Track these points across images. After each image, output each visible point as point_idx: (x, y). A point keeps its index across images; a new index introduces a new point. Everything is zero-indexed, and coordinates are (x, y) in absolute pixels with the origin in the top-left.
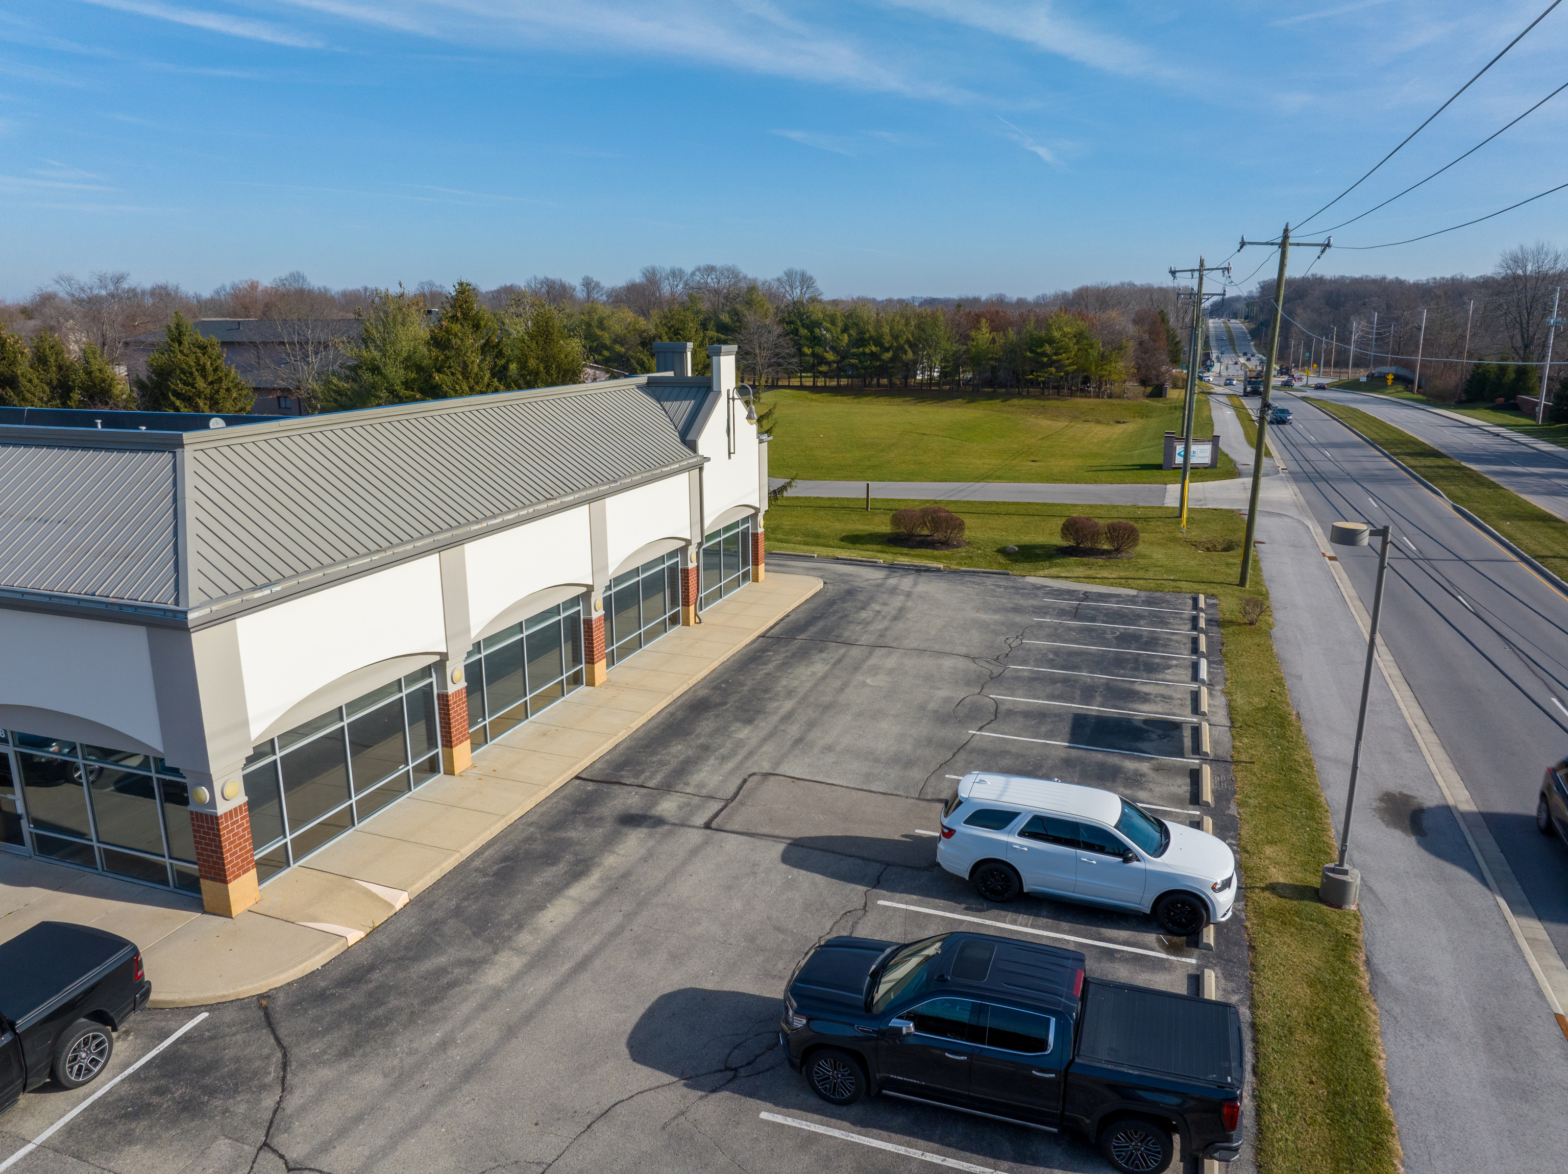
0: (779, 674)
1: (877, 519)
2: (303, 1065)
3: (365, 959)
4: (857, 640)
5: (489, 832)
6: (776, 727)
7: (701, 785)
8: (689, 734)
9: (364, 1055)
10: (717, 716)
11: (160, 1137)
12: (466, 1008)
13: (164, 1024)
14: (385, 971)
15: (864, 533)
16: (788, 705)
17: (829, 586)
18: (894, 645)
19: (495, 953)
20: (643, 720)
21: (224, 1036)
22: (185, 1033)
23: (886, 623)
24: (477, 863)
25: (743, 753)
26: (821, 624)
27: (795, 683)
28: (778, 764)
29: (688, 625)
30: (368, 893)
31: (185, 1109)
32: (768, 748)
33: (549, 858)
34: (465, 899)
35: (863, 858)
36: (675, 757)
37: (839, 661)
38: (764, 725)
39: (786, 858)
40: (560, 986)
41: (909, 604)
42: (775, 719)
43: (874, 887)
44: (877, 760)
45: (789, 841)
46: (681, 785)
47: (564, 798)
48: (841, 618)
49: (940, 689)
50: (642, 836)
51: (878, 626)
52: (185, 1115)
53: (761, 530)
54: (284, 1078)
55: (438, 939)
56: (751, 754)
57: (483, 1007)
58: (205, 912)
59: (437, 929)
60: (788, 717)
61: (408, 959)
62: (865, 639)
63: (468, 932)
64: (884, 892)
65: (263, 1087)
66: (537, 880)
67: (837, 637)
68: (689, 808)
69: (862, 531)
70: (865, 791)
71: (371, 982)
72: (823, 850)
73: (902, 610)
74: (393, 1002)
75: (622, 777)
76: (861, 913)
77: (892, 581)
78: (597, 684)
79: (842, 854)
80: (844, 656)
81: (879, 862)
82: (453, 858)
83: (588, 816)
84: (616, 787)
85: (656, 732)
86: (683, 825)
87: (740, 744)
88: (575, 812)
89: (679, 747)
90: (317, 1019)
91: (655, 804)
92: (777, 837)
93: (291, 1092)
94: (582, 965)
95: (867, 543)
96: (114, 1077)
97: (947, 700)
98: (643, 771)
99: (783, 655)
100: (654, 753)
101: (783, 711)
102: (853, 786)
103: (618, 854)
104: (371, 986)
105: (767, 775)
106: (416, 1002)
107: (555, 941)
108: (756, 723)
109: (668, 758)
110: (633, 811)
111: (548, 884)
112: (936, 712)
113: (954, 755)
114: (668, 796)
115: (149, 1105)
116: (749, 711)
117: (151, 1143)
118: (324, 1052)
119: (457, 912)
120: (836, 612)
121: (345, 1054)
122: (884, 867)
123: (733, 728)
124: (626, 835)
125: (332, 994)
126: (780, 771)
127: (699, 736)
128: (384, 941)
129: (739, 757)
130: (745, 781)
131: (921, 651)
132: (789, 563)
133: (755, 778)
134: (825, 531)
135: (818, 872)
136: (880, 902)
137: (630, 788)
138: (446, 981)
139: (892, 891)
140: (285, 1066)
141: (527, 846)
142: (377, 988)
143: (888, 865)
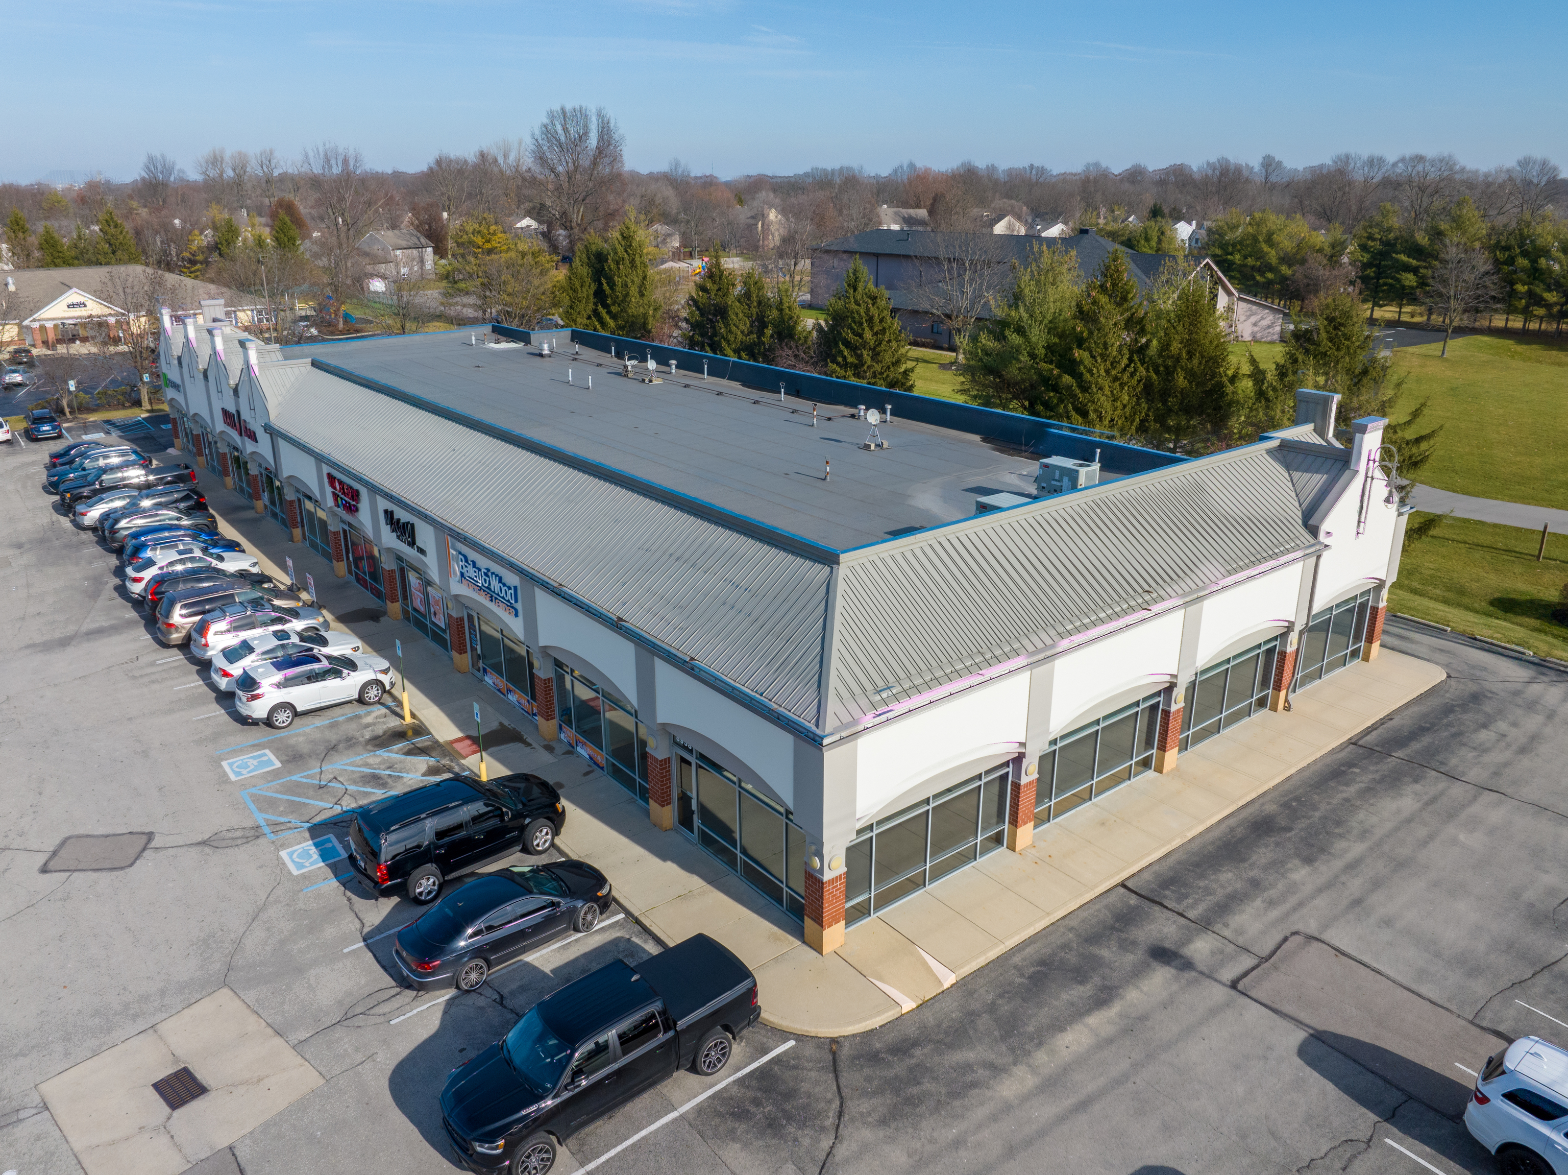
0: (1358, 803)
1: (1547, 577)
2: (853, 1120)
3: (912, 1031)
4: (1464, 773)
5: (1032, 928)
6: (1337, 877)
7: (1240, 932)
8: (1243, 860)
9: (897, 1129)
10: (1277, 844)
11: (751, 1144)
12: (980, 1113)
13: (765, 1040)
14: (925, 1051)
15: (1524, 598)
16: (1358, 849)
17: (1453, 682)
18: (1509, 791)
19: (1015, 1064)
20: (1201, 828)
21: (803, 1069)
22: (778, 1055)
23: (1508, 755)
24: (1017, 959)
25: (1293, 900)
26: (1426, 740)
27: (1374, 820)
28: (1325, 927)
29: (1276, 710)
30: (925, 964)
31: (770, 1126)
32: (1321, 902)
33: (1079, 975)
34: (1001, 996)
35: (1385, 1080)
36: (1222, 887)
37: (1434, 800)
38: (1326, 869)
39: (1303, 1052)
40: (1061, 1119)
41: (1548, 730)
42: (1338, 864)
43: (1386, 1120)
44: (1438, 955)
45: (1312, 1032)
46: (1220, 926)
47: (1107, 907)
48: (1454, 735)
49: (1547, 872)
50: (1168, 976)
51: (1496, 757)
52: (769, 1131)
53: (1382, 604)
54: (838, 1126)
55: (971, 1032)
56: (1301, 904)
57: (994, 1118)
58: (804, 942)
59: (972, 1021)
60: (1352, 867)
61: (945, 1045)
62: (1475, 774)
63: (996, 1033)
64: (1395, 1130)
65: (823, 1129)
66: (1064, 996)
67: (1442, 763)
68: (1221, 957)
69: (1521, 593)
70: (1413, 992)
71: (913, 1057)
72: (1345, 1055)
73: (1534, 738)
74: (928, 1085)
75: (1165, 897)
76: (1363, 1146)
77: (1536, 689)
78: (1165, 771)
79: (1364, 1066)
80: (1442, 793)
81: (1402, 1090)
82: (998, 949)
83: (1123, 935)
84: (1157, 908)
85: (1210, 848)
86: (1209, 977)
87: (1292, 888)
88: (1112, 928)
89: (1230, 875)
90: (869, 1079)
91: (1188, 941)
92: (1301, 1023)
93: (841, 1142)
94: (1083, 1105)
95: (1523, 614)
96: (730, 1076)
97: (1551, 892)
98: (1186, 896)
99: (1371, 776)
100: (1202, 876)
101: (1350, 857)
102: (1399, 978)
103: (1142, 991)
104: (913, 1061)
105: (1311, 938)
106: (944, 1091)
107: (1066, 1070)
108: (1316, 864)
109: (1215, 886)
110: (1167, 945)
111: (1072, 1004)
112: (1532, 905)
113: (1534, 975)
114: (1204, 935)
115: (748, 1111)
116: (1312, 846)
117: (746, 1145)
118: (869, 1114)
119: (992, 1008)
120: (1450, 725)
121: (883, 1122)
122: (1404, 1098)
123: (1290, 865)
124: (1154, 970)
125: (883, 1059)
126: (1324, 937)
127: (1252, 866)
128: (929, 1017)
129: (1287, 906)
130: (1286, 939)
131: (1540, 808)
132: (1413, 635)
133: (1297, 937)
134: (1475, 585)
135: (1331, 1081)
136: (1388, 1141)
137: (1170, 914)
138: (970, 1078)
139: (1405, 1133)
140: (840, 1115)
141: (1063, 954)
142: (917, 1065)
143: (1410, 1097)
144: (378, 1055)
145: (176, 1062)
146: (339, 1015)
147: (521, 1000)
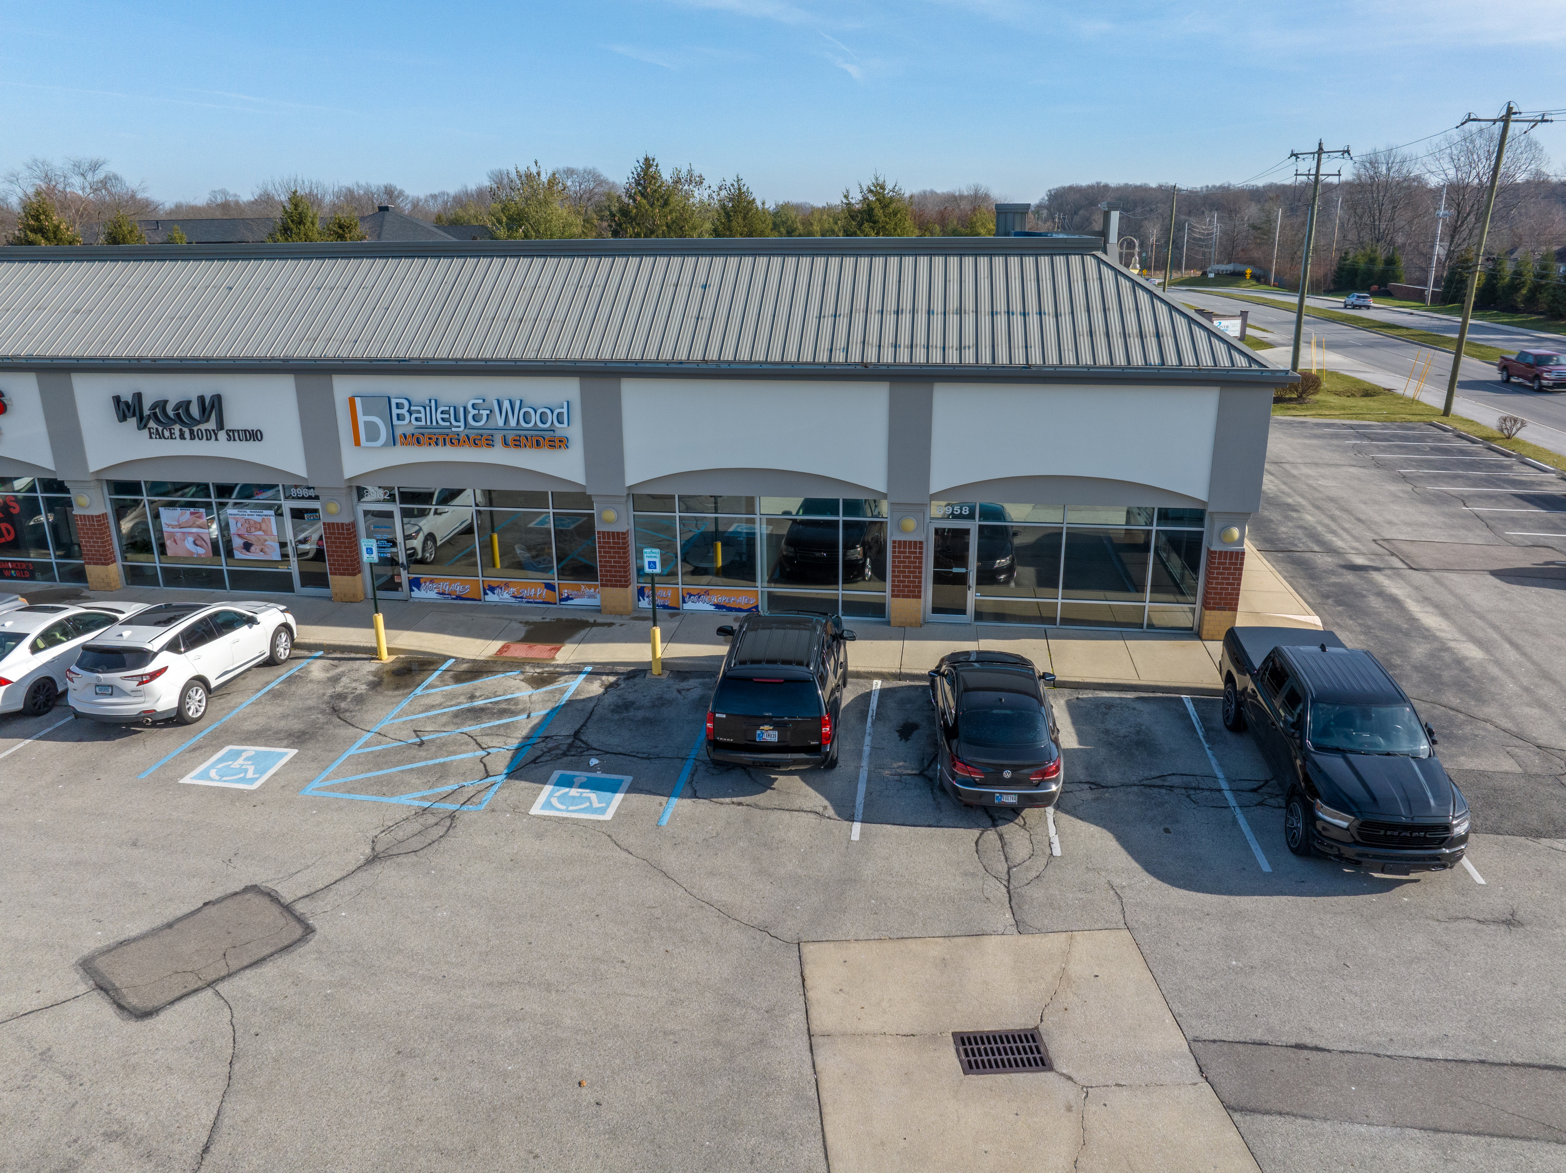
2: (1467, 709)
7: (1354, 548)
32: (1348, 525)
35: (1555, 579)
46: (1340, 549)
49: (1383, 485)
50: (1384, 577)
54: (1470, 716)
60: (1318, 507)
68: (1378, 561)
70: (1471, 544)
75: (1285, 547)
79: (1538, 577)
84: (1297, 553)
86: (1396, 569)
91: (1349, 560)
98: (1294, 543)
102: (1457, 542)
103: (1394, 588)
105: (1385, 540)
113: (1484, 522)
114: (1347, 556)
124: (1372, 578)
126: (1387, 537)
127: (1280, 521)
130: (1378, 544)
133: (1381, 542)
137: (1309, 553)
144: (1116, 881)
145: (934, 1038)
146: (992, 882)
147: (1112, 775)
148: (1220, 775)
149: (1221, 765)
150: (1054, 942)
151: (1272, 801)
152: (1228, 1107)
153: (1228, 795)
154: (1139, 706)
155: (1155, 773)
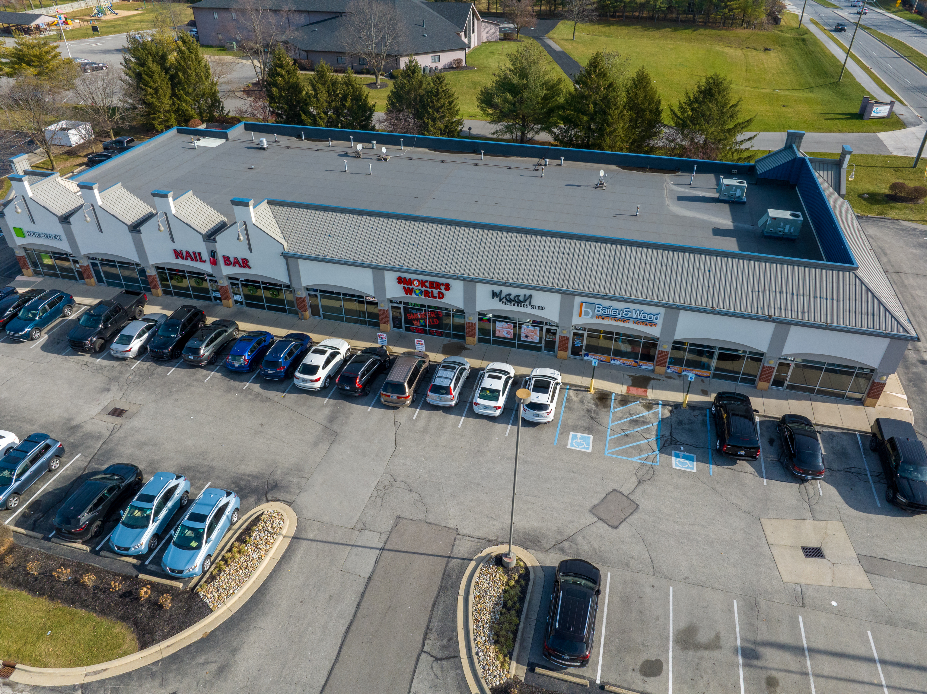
58: (865, 406)
144: (838, 506)
145: (797, 547)
146: (805, 503)
147: (835, 466)
148: (867, 469)
149: (868, 465)
150: (823, 523)
151: (882, 481)
152: (866, 572)
153: (869, 477)
154: (842, 436)
155: (848, 467)
